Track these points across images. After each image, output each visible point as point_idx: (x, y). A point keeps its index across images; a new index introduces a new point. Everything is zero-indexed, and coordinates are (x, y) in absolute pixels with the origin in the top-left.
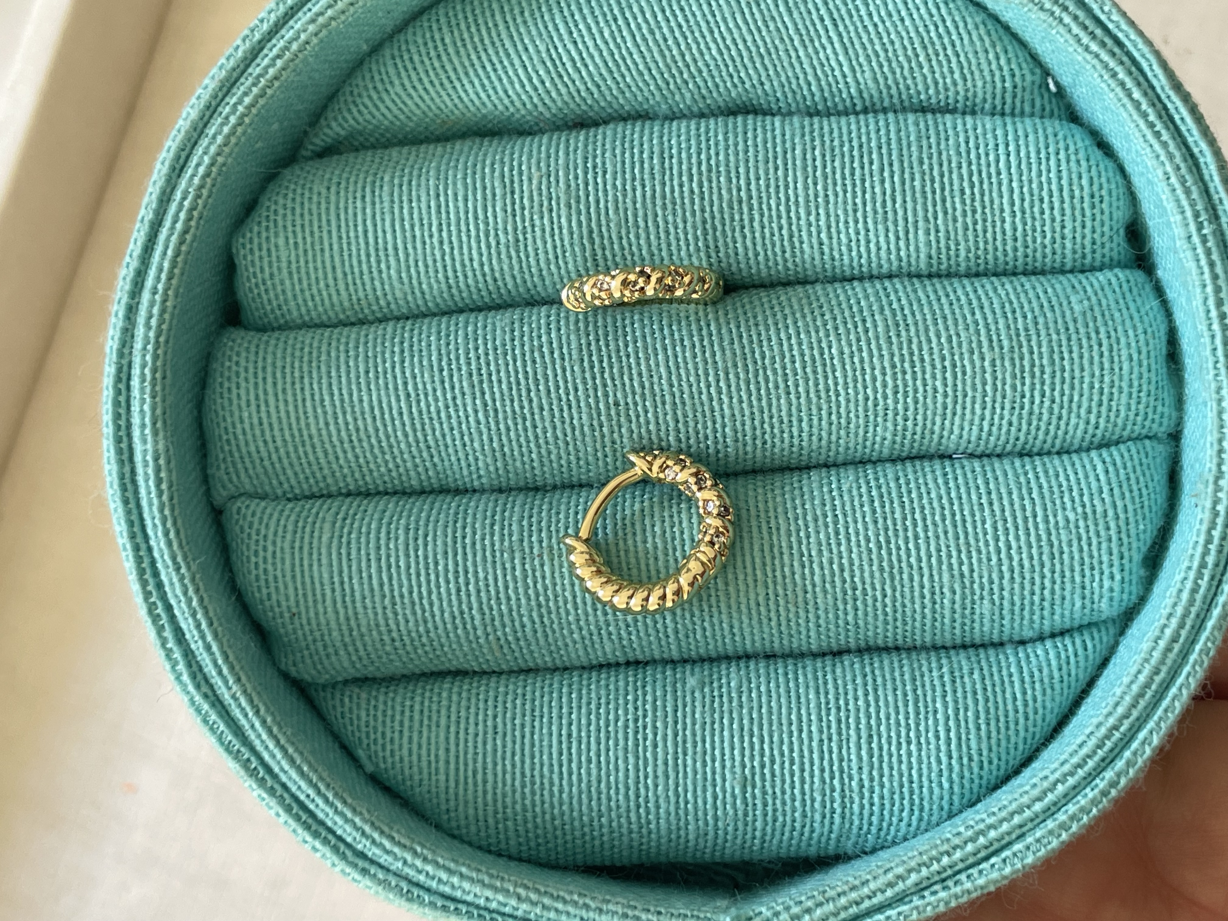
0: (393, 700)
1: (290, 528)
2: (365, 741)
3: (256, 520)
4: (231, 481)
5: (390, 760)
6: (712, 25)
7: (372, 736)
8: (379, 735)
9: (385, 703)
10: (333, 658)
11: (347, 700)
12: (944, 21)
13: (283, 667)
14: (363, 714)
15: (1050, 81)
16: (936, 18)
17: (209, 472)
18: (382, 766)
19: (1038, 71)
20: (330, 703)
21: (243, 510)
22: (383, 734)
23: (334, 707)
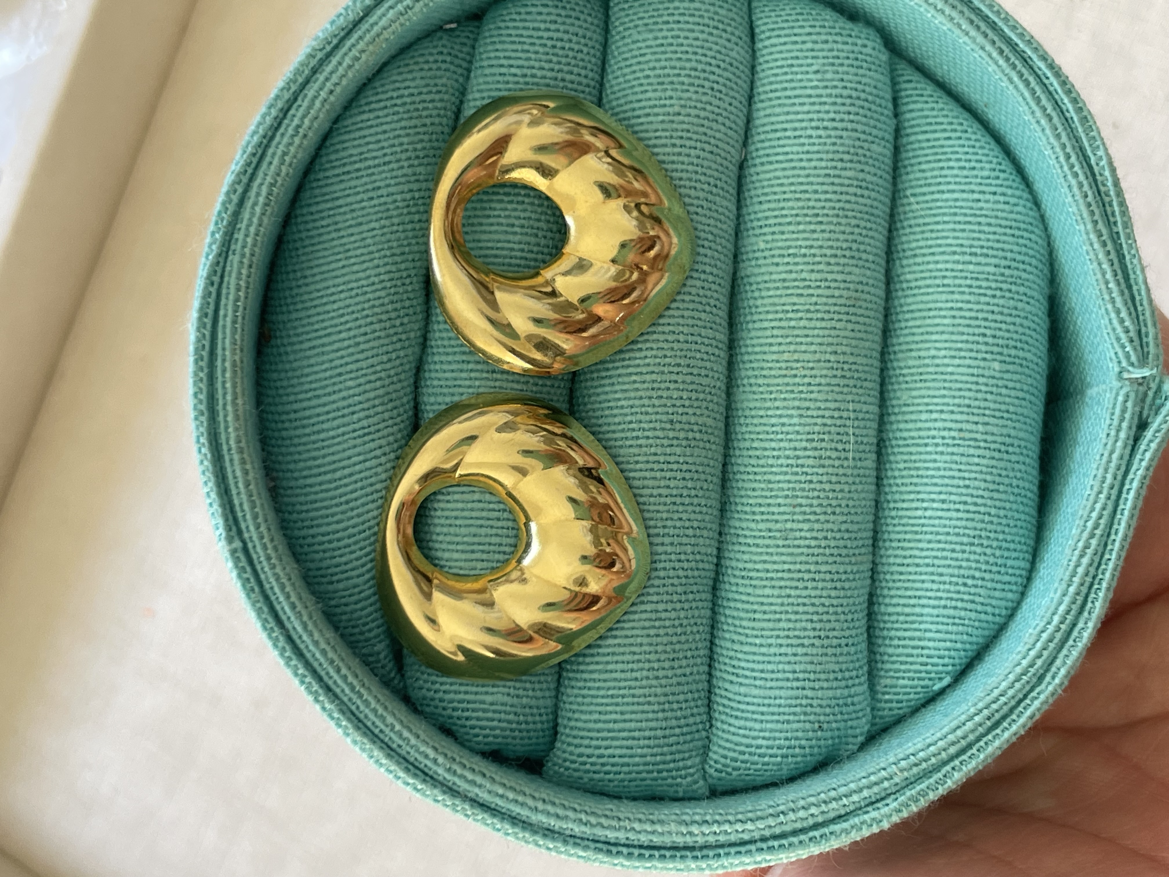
0: (891, 656)
1: (742, 723)
2: (926, 682)
3: (731, 754)
4: (692, 775)
5: (946, 661)
6: (359, 291)
7: (923, 675)
8: (923, 668)
9: (893, 663)
10: (856, 699)
11: (887, 697)
12: (392, 98)
13: (856, 748)
14: (901, 682)
15: (448, 26)
16: (388, 103)
17: (681, 794)
18: (950, 668)
19: (439, 34)
20: (886, 712)
21: (719, 766)
22: (922, 664)
23: (890, 709)
